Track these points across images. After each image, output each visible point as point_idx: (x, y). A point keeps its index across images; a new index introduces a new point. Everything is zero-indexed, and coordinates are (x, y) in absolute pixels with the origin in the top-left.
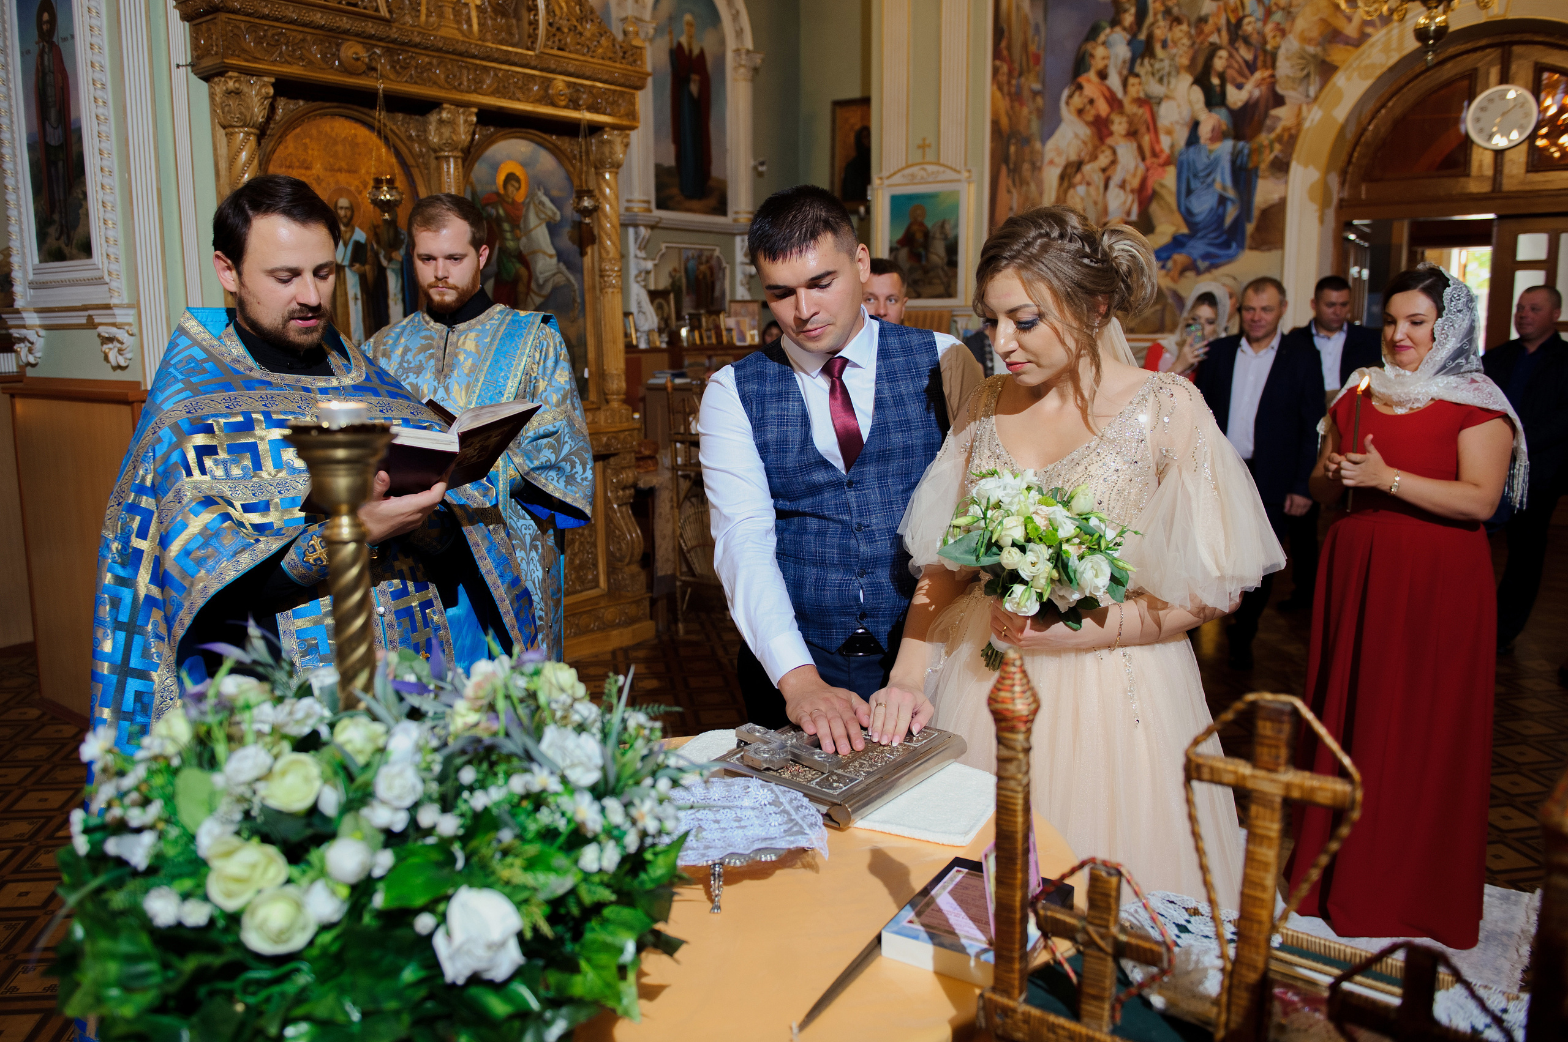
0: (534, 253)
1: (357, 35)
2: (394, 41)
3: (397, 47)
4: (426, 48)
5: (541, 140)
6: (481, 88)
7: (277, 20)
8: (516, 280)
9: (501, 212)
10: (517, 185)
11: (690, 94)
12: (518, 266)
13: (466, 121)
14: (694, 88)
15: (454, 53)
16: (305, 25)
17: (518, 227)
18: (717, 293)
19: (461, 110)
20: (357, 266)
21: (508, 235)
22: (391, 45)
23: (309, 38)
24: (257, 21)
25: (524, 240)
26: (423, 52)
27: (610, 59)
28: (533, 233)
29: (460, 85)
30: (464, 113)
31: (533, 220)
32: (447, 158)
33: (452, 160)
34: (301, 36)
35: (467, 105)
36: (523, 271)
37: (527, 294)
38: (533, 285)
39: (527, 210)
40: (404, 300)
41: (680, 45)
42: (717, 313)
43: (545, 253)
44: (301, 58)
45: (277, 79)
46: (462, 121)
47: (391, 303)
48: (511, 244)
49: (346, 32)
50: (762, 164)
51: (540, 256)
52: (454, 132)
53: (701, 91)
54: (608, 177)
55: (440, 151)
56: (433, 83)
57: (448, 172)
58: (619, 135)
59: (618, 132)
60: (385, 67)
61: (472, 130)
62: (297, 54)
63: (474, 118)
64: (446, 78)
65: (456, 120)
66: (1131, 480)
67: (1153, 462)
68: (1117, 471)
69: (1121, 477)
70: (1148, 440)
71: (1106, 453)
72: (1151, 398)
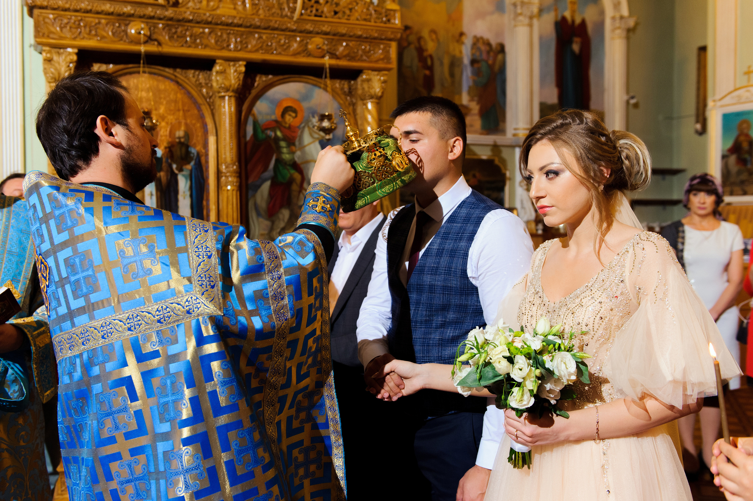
0: (307, 162)
1: (140, 17)
2: (171, 19)
3: (174, 23)
4: (198, 23)
5: (315, 83)
6: (247, 47)
7: (76, 11)
8: (291, 181)
9: (279, 134)
10: (294, 115)
11: (573, 52)
12: (293, 171)
13: (236, 71)
14: (576, 47)
15: (222, 24)
16: (98, 13)
17: (294, 144)
19: (232, 63)
21: (285, 150)
22: (170, 23)
23: (103, 21)
24: (62, 13)
25: (298, 153)
26: (197, 25)
27: (365, 20)
28: (307, 149)
29: (229, 45)
30: (234, 65)
31: (307, 138)
32: (223, 97)
33: (227, 98)
34: (97, 21)
35: (235, 60)
36: (297, 176)
38: (305, 186)
39: (302, 132)
40: (191, 196)
41: (564, 19)
44: (96, 35)
45: (79, 50)
46: (232, 71)
47: (180, 197)
48: (286, 156)
49: (132, 15)
52: (226, 78)
54: (370, 106)
55: (219, 92)
56: (206, 46)
57: (224, 107)
58: (378, 75)
59: (376, 73)
60: (165, 37)
61: (242, 77)
62: (93, 32)
63: (243, 69)
64: (216, 42)
65: (228, 71)
66: (612, 310)
67: (631, 296)
68: (600, 303)
69: (604, 307)
70: (627, 281)
71: (596, 290)
72: (631, 250)
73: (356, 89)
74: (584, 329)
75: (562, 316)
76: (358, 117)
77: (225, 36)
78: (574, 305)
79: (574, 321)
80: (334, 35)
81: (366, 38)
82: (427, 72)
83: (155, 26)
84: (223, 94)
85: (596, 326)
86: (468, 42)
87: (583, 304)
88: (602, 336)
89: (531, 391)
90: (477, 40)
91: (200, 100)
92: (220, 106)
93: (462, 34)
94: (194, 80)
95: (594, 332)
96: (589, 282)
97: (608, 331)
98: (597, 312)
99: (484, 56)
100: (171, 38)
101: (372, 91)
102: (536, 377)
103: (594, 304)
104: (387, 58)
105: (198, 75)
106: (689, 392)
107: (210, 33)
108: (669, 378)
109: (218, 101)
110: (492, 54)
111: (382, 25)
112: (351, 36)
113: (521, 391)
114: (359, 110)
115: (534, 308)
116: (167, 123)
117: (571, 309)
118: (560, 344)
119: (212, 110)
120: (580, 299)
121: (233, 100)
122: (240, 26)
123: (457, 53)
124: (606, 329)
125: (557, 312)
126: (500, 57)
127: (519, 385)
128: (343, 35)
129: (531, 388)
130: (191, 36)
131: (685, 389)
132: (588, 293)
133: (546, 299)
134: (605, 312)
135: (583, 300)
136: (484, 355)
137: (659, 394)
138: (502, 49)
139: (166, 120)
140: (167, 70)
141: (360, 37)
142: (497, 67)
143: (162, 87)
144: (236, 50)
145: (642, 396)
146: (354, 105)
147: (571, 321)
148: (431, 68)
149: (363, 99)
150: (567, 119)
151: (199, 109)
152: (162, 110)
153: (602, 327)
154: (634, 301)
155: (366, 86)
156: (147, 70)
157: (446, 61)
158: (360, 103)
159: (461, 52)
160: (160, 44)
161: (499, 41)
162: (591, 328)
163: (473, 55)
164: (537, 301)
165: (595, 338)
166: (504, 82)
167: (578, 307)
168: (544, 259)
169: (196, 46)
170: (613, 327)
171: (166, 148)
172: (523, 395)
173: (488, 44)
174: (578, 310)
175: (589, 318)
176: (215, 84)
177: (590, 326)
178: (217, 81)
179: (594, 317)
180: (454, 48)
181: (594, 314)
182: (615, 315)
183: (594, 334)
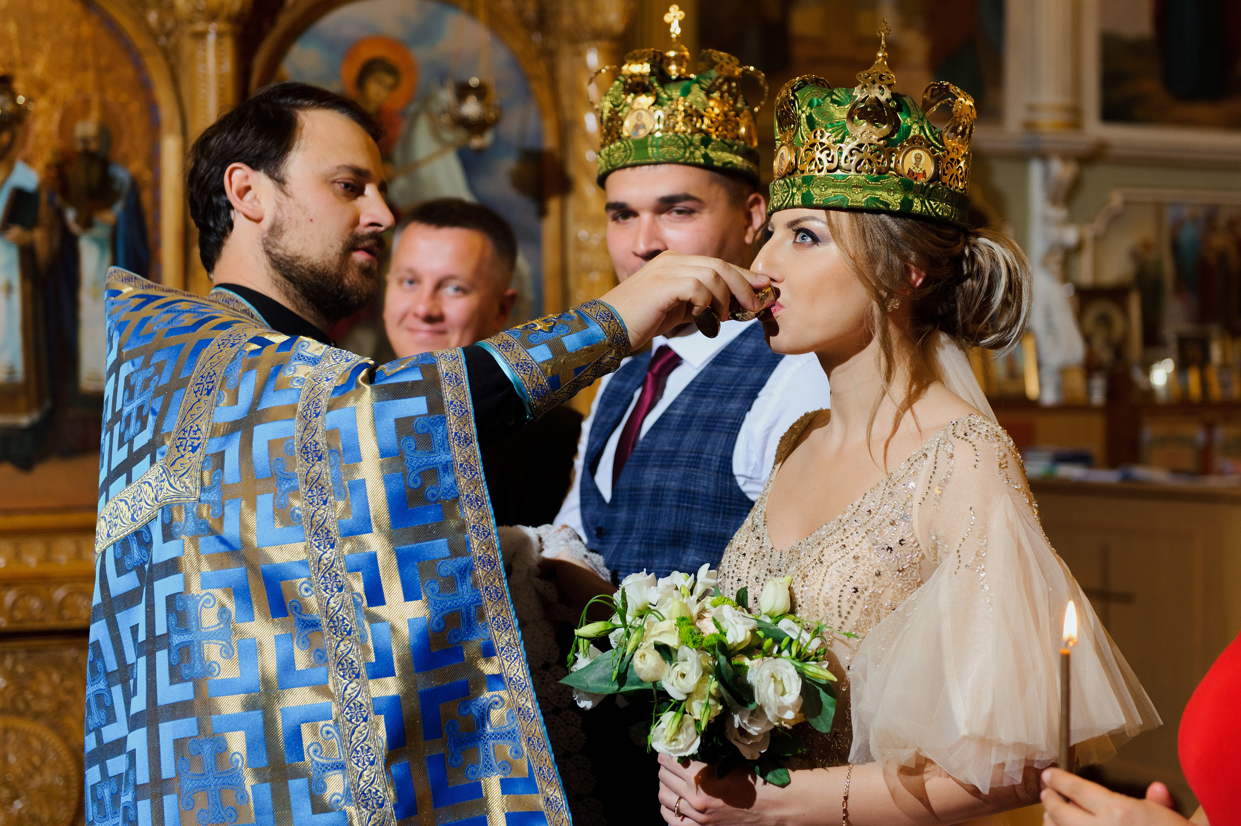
10: (389, 80)
39: (412, 126)
47: (85, 297)
66: (878, 574)
67: (923, 549)
68: (856, 558)
69: (862, 568)
70: (914, 519)
71: (853, 530)
72: (931, 455)
78: (809, 561)
85: (845, 608)
87: (822, 559)
89: (697, 722)
95: (843, 620)
98: (848, 578)
102: (711, 696)
103: (842, 561)
113: (677, 720)
117: (802, 569)
124: (865, 613)
125: (783, 572)
127: (676, 706)
129: (698, 717)
132: (838, 536)
134: (864, 578)
135: (825, 551)
147: (800, 594)
153: (858, 608)
162: (836, 609)
164: (752, 548)
165: (845, 630)
167: (814, 564)
170: (883, 611)
172: (679, 729)
174: (812, 572)
175: (832, 589)
177: (834, 606)
179: (842, 587)
181: (841, 580)
182: (888, 586)
183: (843, 623)
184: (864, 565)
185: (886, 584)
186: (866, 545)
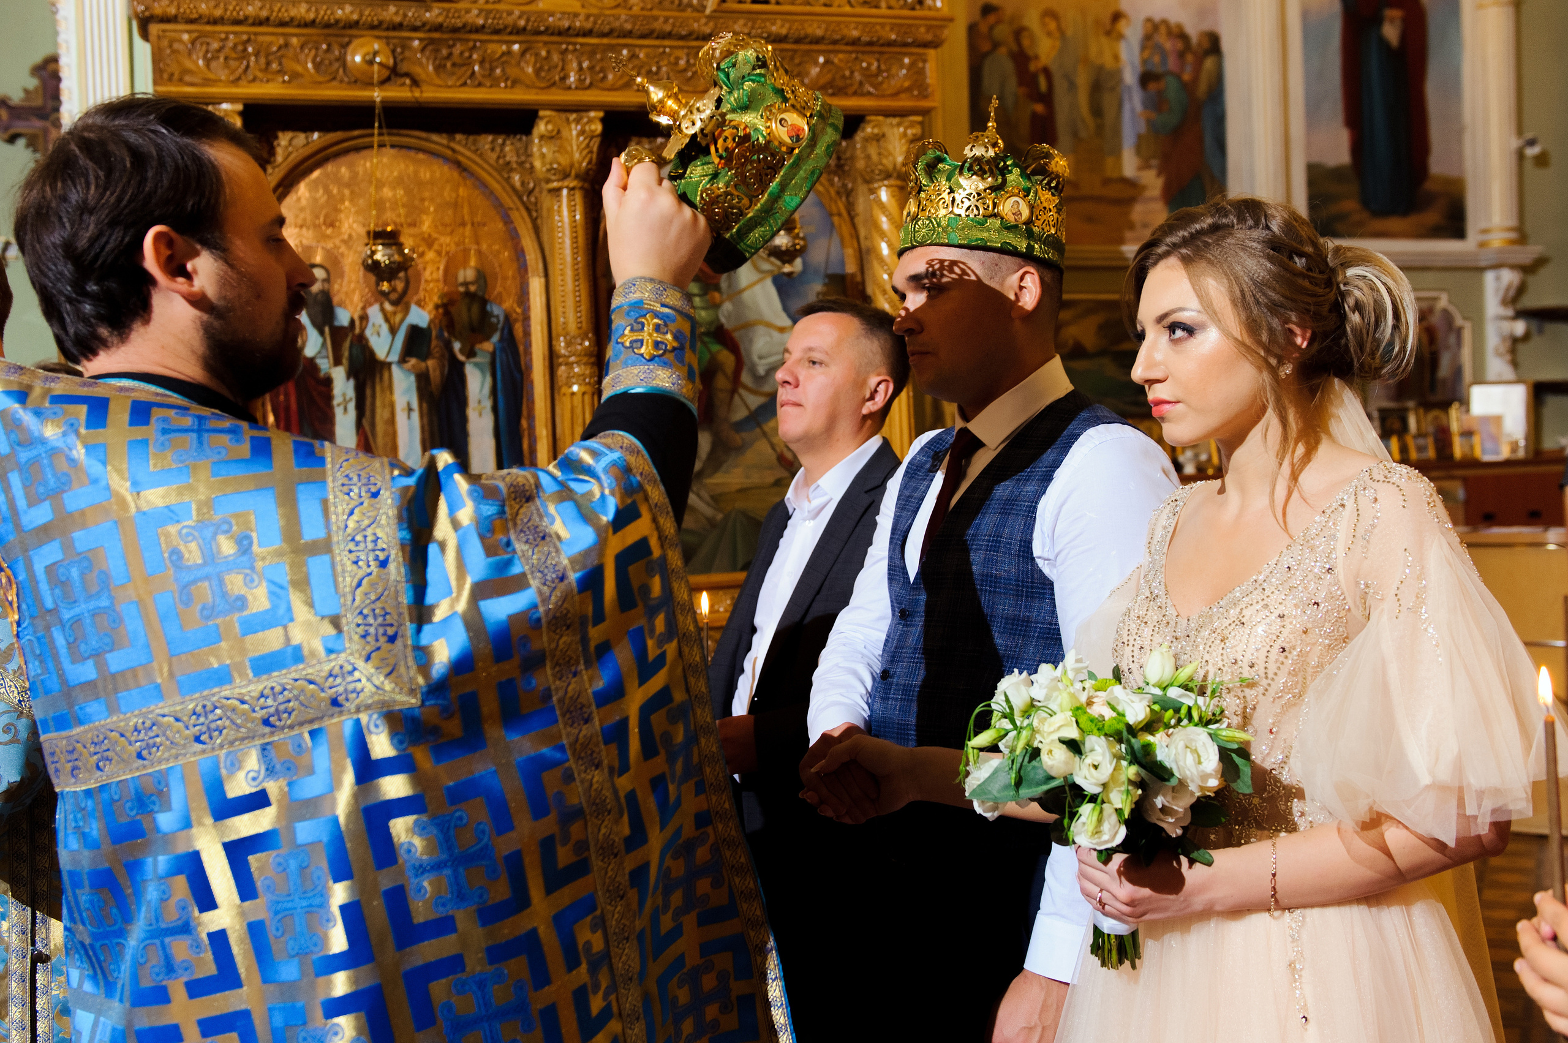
0: (748, 326)
1: (372, 27)
2: (438, 28)
3: (446, 36)
4: (497, 32)
6: (605, 78)
7: (237, 22)
11: (1383, 43)
12: (715, 347)
13: (582, 132)
14: (1391, 32)
15: (550, 31)
16: (283, 24)
17: (715, 286)
18: (1444, 370)
19: (573, 116)
20: (413, 361)
22: (436, 35)
23: (294, 41)
24: (208, 28)
25: (727, 306)
26: (495, 37)
28: (746, 295)
29: (564, 78)
30: (578, 121)
32: (558, 190)
33: (565, 192)
34: (281, 41)
35: (580, 109)
36: (726, 358)
37: (734, 391)
38: (745, 378)
40: (495, 409)
42: (1445, 406)
43: (769, 325)
44: (281, 72)
45: (246, 106)
46: (574, 133)
47: (472, 413)
48: (701, 315)
49: (355, 25)
50: (1531, 143)
51: (761, 330)
52: (561, 150)
53: (1404, 37)
54: (884, 195)
55: (548, 181)
56: (515, 82)
57: (559, 212)
58: (899, 125)
59: (895, 121)
60: (426, 68)
61: (595, 145)
62: (275, 66)
63: (598, 127)
64: (537, 72)
65: (565, 133)
66: (1305, 632)
67: (1350, 602)
68: (1281, 616)
69: (1289, 627)
70: (1339, 570)
71: (1273, 589)
72: (1350, 504)
73: (853, 158)
74: (1247, 673)
75: (1201, 648)
76: (859, 220)
77: (556, 57)
78: (1226, 622)
79: (1225, 657)
80: (798, 41)
81: (870, 44)
82: (1039, 108)
83: (405, 45)
84: (555, 185)
85: (1272, 668)
86: (1133, 32)
87: (1243, 620)
88: (1286, 689)
89: (1119, 811)
90: (1154, 28)
91: (509, 201)
92: (550, 210)
93: (1117, 16)
94: (494, 156)
95: (1269, 681)
96: (1260, 573)
97: (1300, 679)
98: (1274, 638)
99: (1172, 64)
100: (439, 68)
101: (887, 163)
102: (1130, 782)
103: (1268, 620)
104: (919, 86)
105: (503, 144)
106: (1470, 811)
107: (523, 53)
108: (1425, 780)
109: (546, 201)
110: (1190, 58)
111: (906, 12)
112: (835, 42)
113: (1096, 812)
114: (861, 206)
115: (1147, 632)
116: (439, 253)
117: (1219, 631)
118: (1190, 708)
119: (534, 221)
120: (1238, 610)
121: (578, 196)
122: (588, 33)
123: (1108, 62)
124: (1293, 673)
125: (1192, 638)
126: (1209, 63)
127: (1093, 799)
128: (818, 41)
129: (1119, 806)
130: (482, 63)
131: (1461, 804)
132: (1256, 596)
133: (1171, 612)
134: (1291, 636)
135: (1245, 612)
136: (1025, 734)
137: (1406, 814)
138: (1213, 45)
139: (436, 247)
140: (435, 137)
141: (855, 42)
142: (1202, 87)
143: (425, 174)
144: (581, 86)
145: (1372, 820)
146: (848, 194)
147: (1220, 657)
148: (1047, 99)
149: (869, 181)
150: (1226, 216)
151: (507, 220)
152: (426, 226)
153: (1285, 669)
154: (1357, 613)
155: (873, 151)
156: (386, 138)
157: (1083, 80)
158: (862, 188)
159: (1116, 58)
160: (415, 83)
161: (1206, 26)
162: (1262, 672)
163: (1145, 62)
164: (1154, 616)
165: (1272, 692)
166: (1220, 120)
167: (1233, 625)
168: (1173, 525)
169: (495, 84)
170: (1310, 670)
171: (437, 307)
172: (1101, 820)
173: (1182, 36)
174: (1233, 634)
175: (1257, 650)
176: (538, 164)
177: (1260, 667)
178: (543, 156)
179: (1268, 648)
180: (1099, 50)
181: (1268, 640)
182: (1314, 644)
183: (1269, 685)
184: (1291, 623)
185: (1314, 641)
186: (1290, 602)
